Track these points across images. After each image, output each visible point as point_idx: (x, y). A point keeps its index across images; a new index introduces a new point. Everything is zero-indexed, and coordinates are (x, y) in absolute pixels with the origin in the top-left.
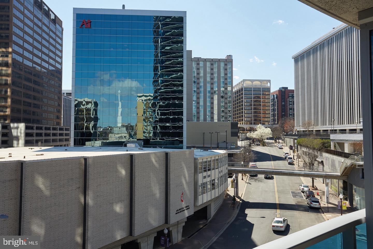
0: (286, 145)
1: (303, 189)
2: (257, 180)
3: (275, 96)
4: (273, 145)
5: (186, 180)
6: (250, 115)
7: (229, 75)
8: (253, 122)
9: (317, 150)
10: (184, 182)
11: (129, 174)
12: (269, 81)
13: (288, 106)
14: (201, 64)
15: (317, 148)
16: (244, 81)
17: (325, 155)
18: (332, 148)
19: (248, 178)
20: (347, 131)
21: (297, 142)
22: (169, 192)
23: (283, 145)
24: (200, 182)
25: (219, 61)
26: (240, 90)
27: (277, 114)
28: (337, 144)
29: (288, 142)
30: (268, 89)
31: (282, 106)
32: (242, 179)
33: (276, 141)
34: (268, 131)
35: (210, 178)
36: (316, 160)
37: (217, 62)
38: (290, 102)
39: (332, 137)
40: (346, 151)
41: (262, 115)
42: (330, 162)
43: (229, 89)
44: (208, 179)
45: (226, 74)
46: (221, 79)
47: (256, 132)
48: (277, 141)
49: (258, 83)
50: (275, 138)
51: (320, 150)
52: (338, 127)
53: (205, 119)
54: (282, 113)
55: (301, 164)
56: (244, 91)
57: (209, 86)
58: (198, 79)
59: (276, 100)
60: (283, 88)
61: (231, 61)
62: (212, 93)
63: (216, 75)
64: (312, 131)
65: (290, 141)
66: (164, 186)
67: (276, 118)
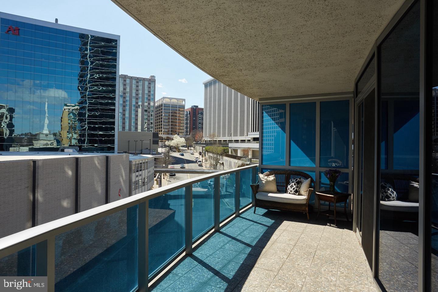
0: (197, 151)
1: (210, 183)
2: (175, 178)
3: (188, 112)
4: (187, 151)
5: (123, 179)
6: (168, 127)
7: (152, 93)
8: (170, 133)
9: (220, 154)
10: (122, 180)
11: (75, 175)
12: (184, 100)
13: (198, 121)
14: (128, 81)
15: (219, 153)
16: (164, 98)
17: (225, 158)
18: (230, 153)
19: (168, 177)
20: (239, 141)
21: (205, 149)
22: (109, 189)
23: (194, 151)
24: (134, 180)
25: (144, 79)
26: (160, 106)
27: (190, 126)
28: (233, 150)
29: (198, 149)
30: (183, 107)
31: (193, 120)
32: (164, 178)
33: (188, 148)
34: (183, 140)
35: (141, 177)
36: (219, 162)
37: (142, 81)
38: (199, 117)
39: (230, 145)
40: (239, 155)
41: (178, 128)
42: (229, 163)
43: (152, 104)
44: (140, 178)
45: (149, 92)
46: (145, 95)
47: (173, 141)
48: (190, 148)
49: (175, 101)
50: (188, 146)
51: (222, 155)
52: (234, 138)
53: (130, 129)
54: (193, 126)
55: (208, 165)
56: (164, 107)
57: (134, 101)
58: (124, 93)
59: (189, 115)
60: (195, 106)
61: (154, 81)
62: (137, 107)
63: (140, 92)
64: (216, 141)
65: (199, 148)
66: (104, 184)
67: (188, 130)
